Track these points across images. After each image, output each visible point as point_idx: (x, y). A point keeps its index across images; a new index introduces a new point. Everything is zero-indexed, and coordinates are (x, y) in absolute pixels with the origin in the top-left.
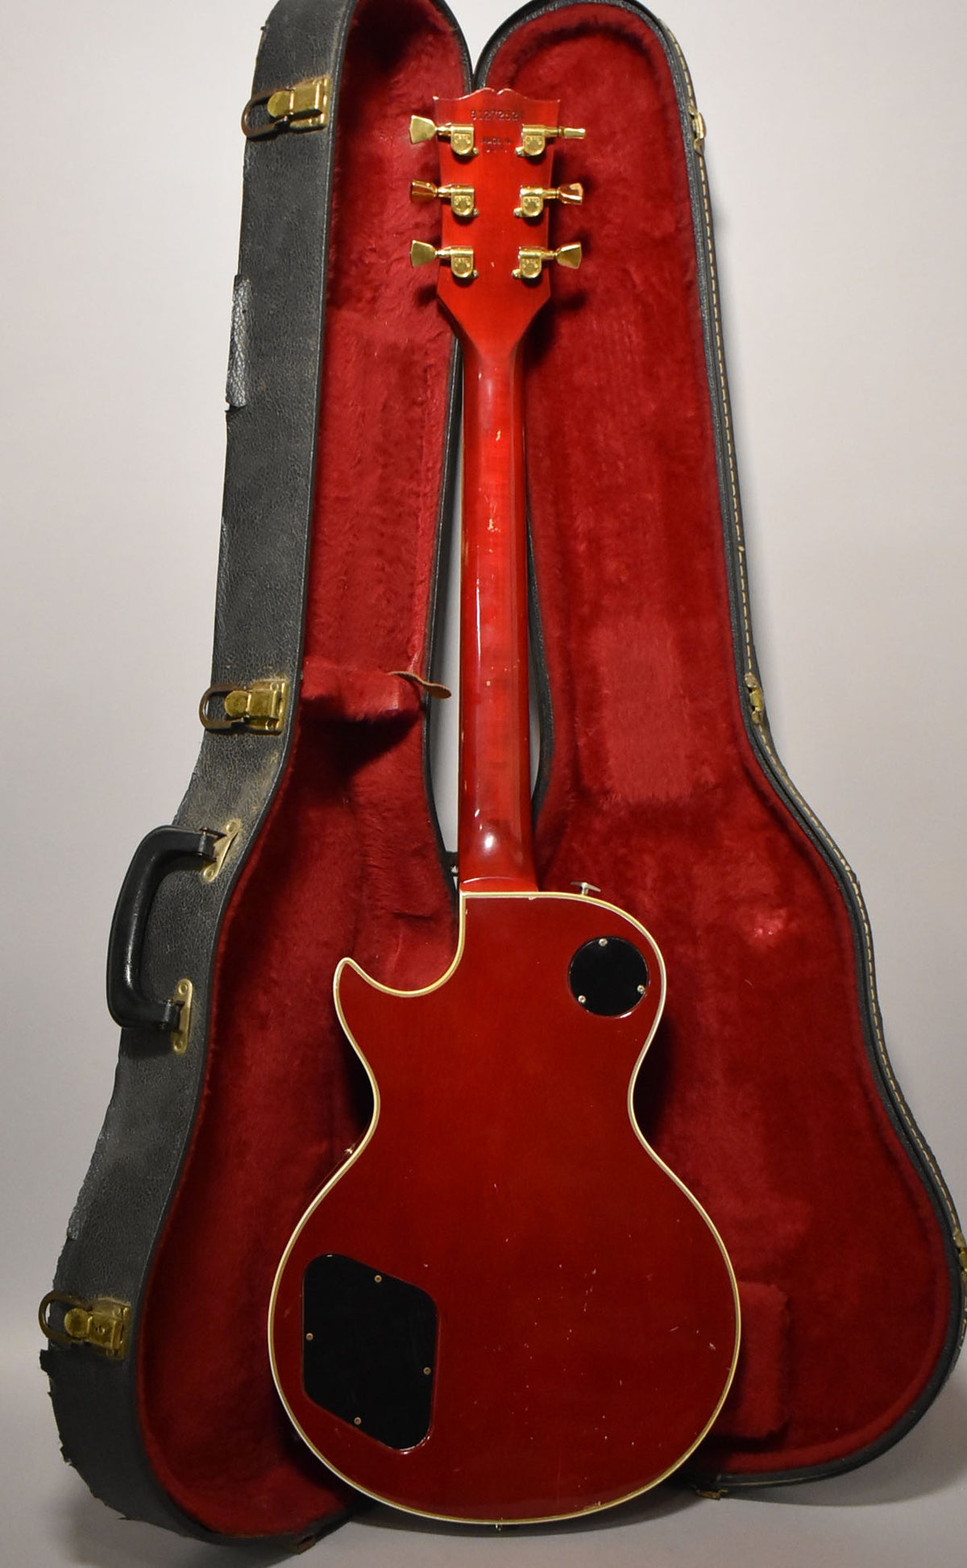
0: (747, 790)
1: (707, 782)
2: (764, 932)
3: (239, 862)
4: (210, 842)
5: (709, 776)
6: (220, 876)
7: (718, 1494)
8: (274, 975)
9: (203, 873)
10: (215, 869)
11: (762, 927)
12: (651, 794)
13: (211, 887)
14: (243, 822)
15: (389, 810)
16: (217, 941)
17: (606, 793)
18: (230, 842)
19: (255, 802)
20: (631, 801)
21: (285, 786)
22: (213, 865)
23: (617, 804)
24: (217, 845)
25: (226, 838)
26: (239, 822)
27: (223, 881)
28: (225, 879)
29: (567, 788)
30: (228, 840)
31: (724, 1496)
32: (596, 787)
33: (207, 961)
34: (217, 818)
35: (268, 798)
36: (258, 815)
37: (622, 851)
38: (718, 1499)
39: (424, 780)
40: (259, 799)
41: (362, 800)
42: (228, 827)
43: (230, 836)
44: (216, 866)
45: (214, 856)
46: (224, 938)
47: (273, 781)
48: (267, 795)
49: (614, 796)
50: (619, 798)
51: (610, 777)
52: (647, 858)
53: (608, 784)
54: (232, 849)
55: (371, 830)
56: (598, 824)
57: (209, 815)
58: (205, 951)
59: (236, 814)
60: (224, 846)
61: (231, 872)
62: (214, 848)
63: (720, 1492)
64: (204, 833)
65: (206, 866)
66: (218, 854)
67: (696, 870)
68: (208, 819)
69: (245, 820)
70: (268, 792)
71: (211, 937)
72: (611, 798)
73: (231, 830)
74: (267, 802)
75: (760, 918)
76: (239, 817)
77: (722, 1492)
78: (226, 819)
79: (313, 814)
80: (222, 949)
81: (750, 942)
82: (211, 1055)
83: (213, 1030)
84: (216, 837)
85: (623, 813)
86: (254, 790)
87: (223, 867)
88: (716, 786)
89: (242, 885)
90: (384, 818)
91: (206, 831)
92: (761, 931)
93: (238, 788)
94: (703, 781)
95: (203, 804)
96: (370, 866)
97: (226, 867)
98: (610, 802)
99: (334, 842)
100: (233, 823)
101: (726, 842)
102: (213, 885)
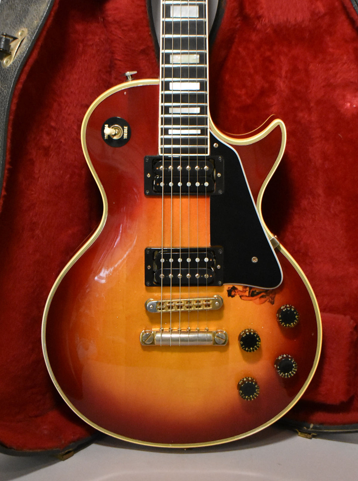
0: (343, 17)
1: (319, 12)
2: (351, 105)
3: (25, 55)
4: (7, 42)
5: (321, 8)
6: (13, 63)
7: (311, 436)
8: (53, 124)
9: (3, 61)
10: (10, 59)
11: (350, 102)
12: (285, 19)
13: (8, 70)
14: (29, 30)
15: (126, 26)
16: (11, 102)
17: (259, 18)
18: (20, 43)
19: (36, 18)
20: (274, 22)
21: (56, 8)
22: (9, 57)
23: (265, 25)
24: (12, 44)
25: (18, 40)
26: (26, 31)
27: (15, 66)
28: (16, 65)
29: (236, 14)
30: (19, 41)
31: (314, 437)
32: (252, 15)
33: (4, 115)
34: (14, 28)
35: (44, 16)
36: (37, 26)
37: (268, 54)
38: (311, 438)
39: (147, 8)
40: (39, 16)
41: (110, 19)
42: (20, 33)
43: (20, 39)
44: (11, 58)
45: (10, 51)
46: (15, 101)
47: (47, 5)
48: (43, 14)
49: (264, 19)
50: (267, 21)
51: (262, 8)
52: (282, 58)
53: (260, 12)
54: (21, 47)
55: (116, 38)
56: (254, 37)
57: (10, 26)
58: (3, 109)
59: (25, 25)
60: (16, 45)
61: (20, 61)
62: (10, 46)
63: (312, 434)
64: (4, 37)
65: (5, 57)
66: (12, 50)
67: (311, 67)
68: (8, 28)
69: (30, 29)
70: (44, 12)
71: (7, 100)
72: (262, 21)
73: (21, 35)
74: (43, 18)
75: (349, 97)
76: (27, 28)
77: (313, 435)
78: (19, 28)
79: (79, 27)
80: (14, 108)
81: (342, 111)
82: (6, 171)
83: (8, 157)
84: (11, 39)
85: (268, 30)
86: (36, 11)
87: (15, 58)
88: (325, 15)
89: (27, 69)
90: (123, 30)
91: (5, 35)
92: (349, 104)
93: (27, 10)
94: (317, 11)
95: (6, 19)
96: (116, 59)
97: (17, 58)
98: (261, 23)
99: (93, 44)
100: (23, 31)
101: (331, 50)
102: (9, 69)
